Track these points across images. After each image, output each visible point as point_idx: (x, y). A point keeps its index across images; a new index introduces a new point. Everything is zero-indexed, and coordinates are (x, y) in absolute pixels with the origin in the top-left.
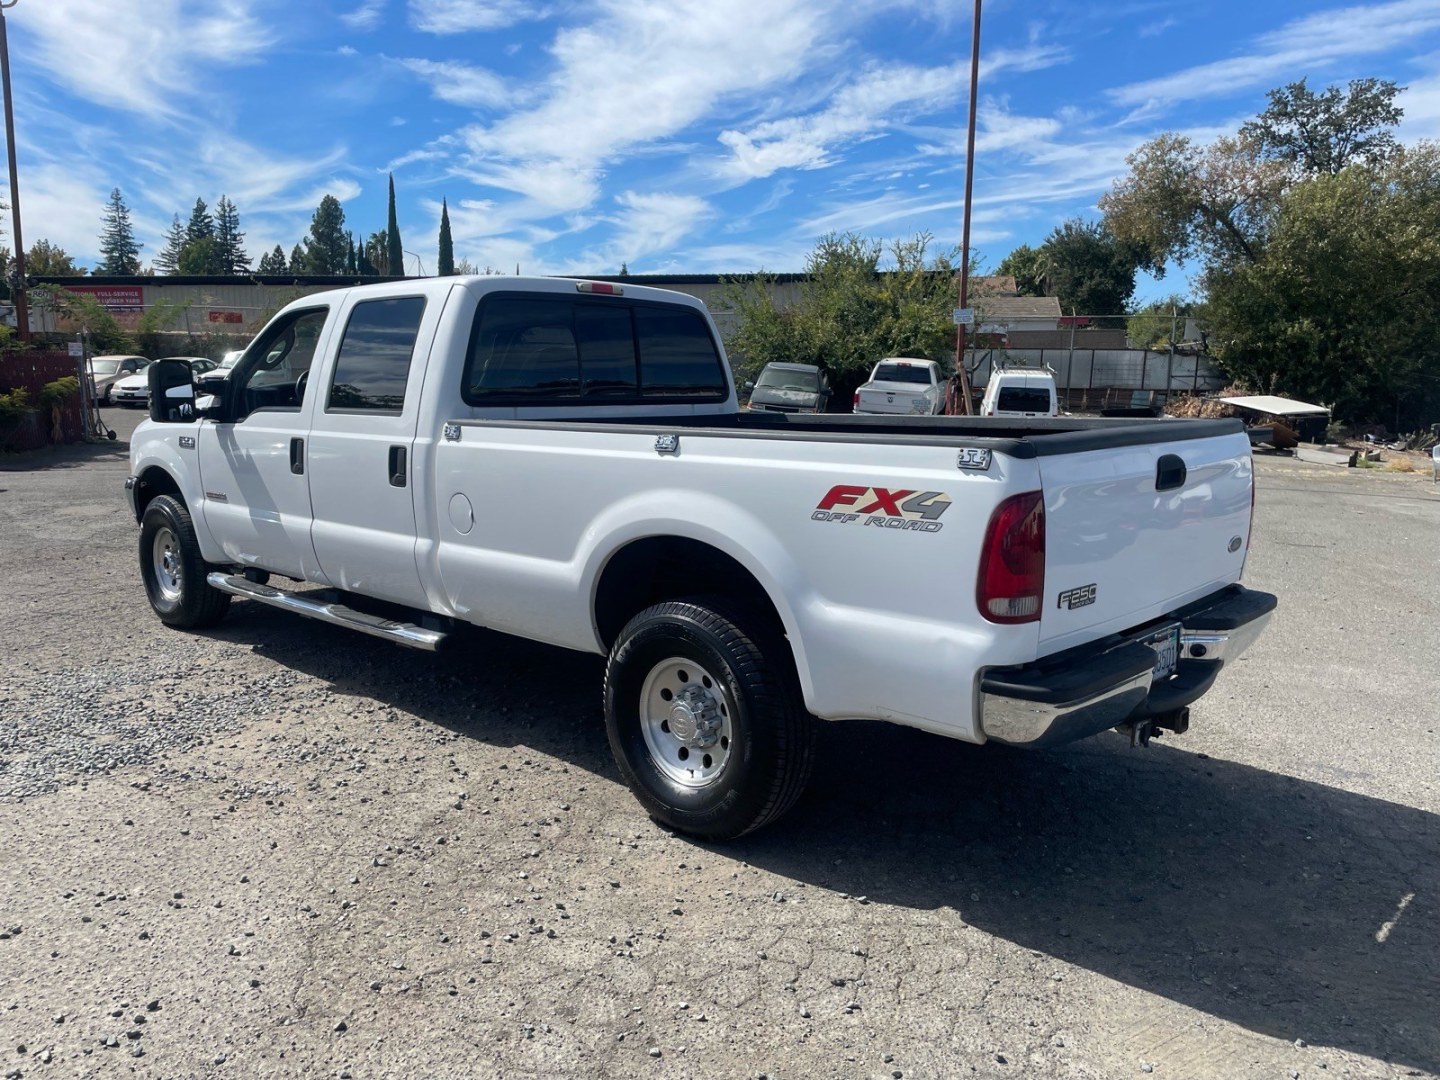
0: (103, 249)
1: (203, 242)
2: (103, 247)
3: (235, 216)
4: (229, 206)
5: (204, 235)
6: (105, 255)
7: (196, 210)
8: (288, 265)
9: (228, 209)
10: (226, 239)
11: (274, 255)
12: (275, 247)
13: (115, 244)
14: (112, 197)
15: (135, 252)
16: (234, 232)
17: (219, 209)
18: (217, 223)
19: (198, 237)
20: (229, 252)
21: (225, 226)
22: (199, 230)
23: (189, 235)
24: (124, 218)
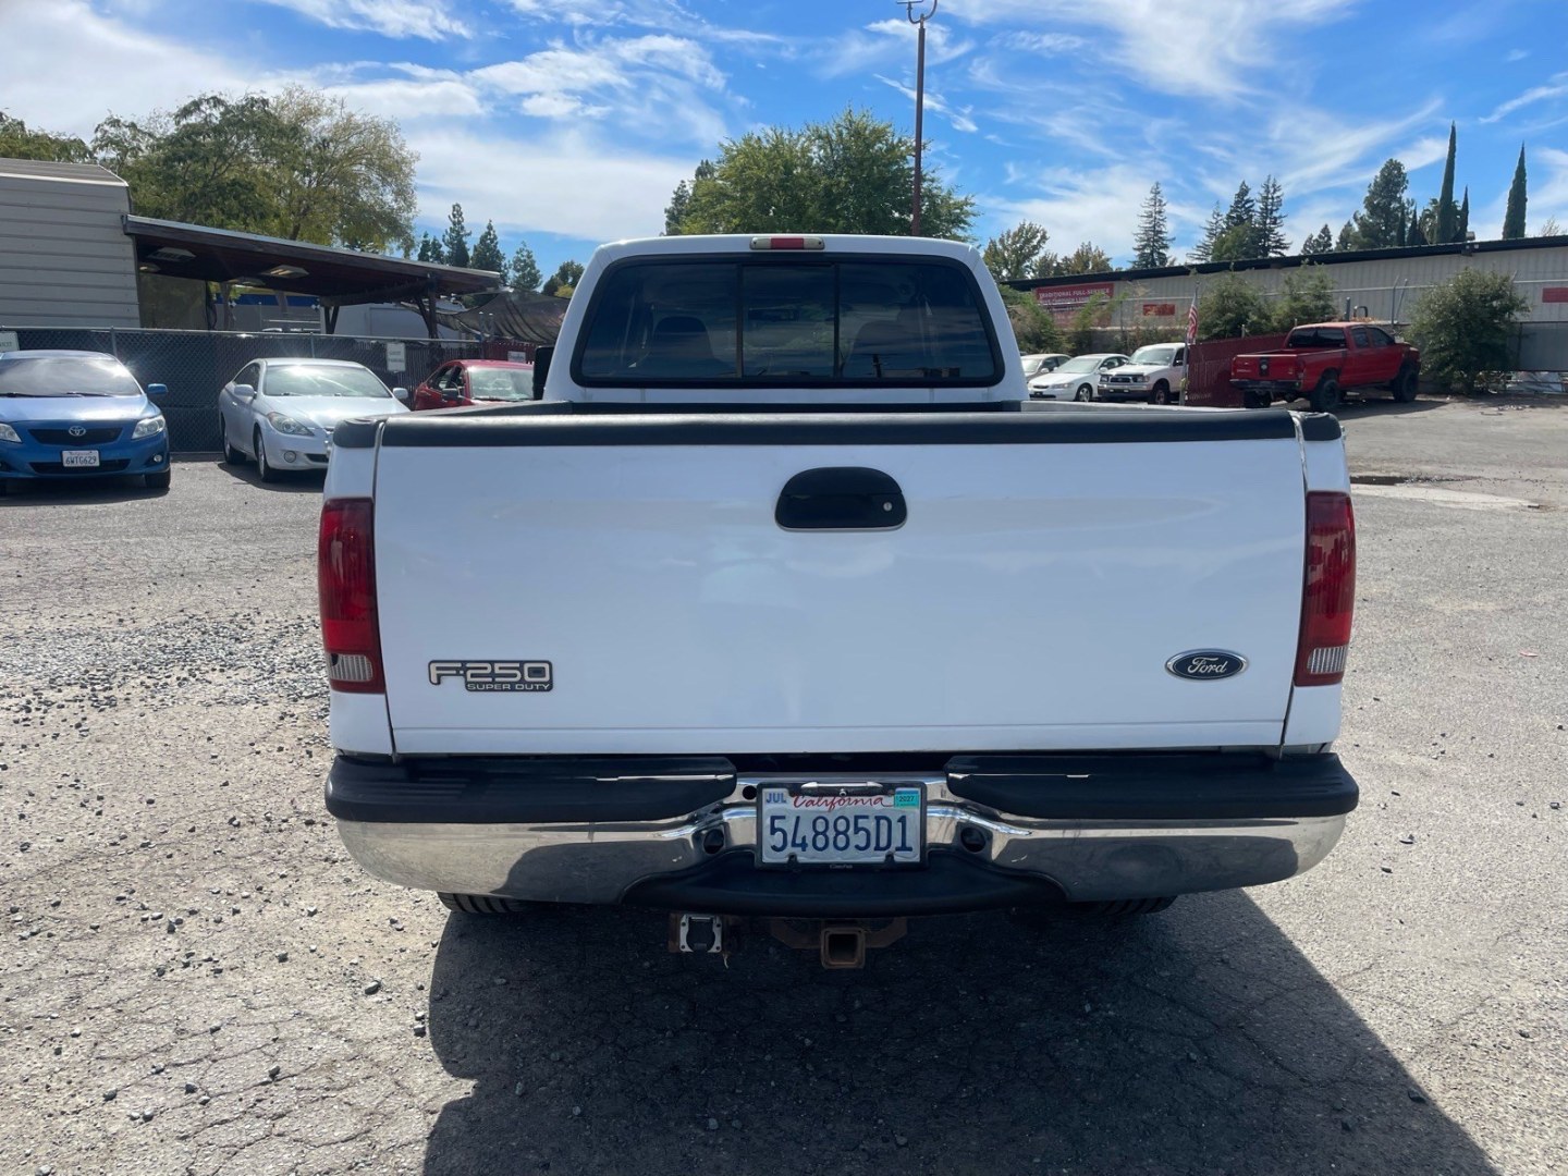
0: (1136, 246)
1: (1240, 229)
2: (1136, 245)
3: (1278, 197)
4: (1274, 186)
5: (1242, 221)
6: (1138, 253)
7: (1238, 195)
8: (1334, 246)
9: (1272, 190)
10: (1265, 223)
11: (1320, 236)
12: (1322, 227)
13: (1148, 240)
14: (1152, 192)
15: (1166, 247)
16: (1275, 214)
17: (1262, 191)
18: (1258, 207)
19: (1236, 224)
20: (1267, 238)
21: (1266, 209)
22: (1239, 217)
23: (1227, 223)
24: (1160, 212)
